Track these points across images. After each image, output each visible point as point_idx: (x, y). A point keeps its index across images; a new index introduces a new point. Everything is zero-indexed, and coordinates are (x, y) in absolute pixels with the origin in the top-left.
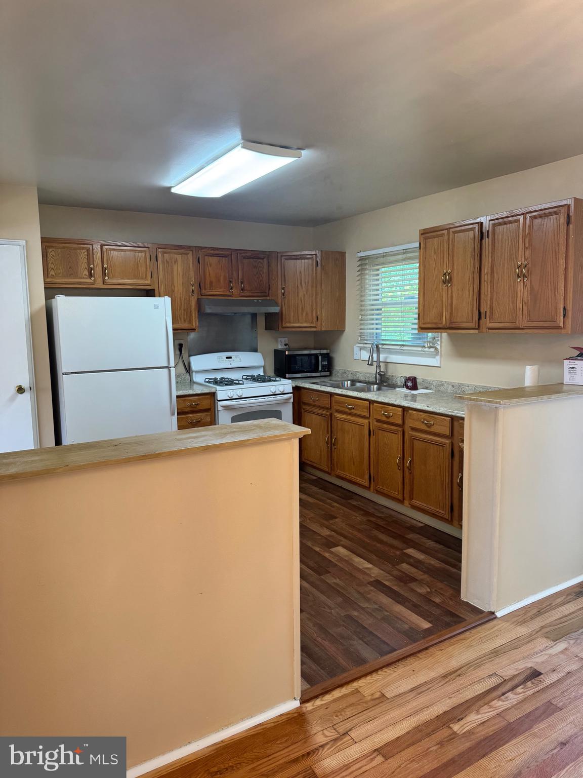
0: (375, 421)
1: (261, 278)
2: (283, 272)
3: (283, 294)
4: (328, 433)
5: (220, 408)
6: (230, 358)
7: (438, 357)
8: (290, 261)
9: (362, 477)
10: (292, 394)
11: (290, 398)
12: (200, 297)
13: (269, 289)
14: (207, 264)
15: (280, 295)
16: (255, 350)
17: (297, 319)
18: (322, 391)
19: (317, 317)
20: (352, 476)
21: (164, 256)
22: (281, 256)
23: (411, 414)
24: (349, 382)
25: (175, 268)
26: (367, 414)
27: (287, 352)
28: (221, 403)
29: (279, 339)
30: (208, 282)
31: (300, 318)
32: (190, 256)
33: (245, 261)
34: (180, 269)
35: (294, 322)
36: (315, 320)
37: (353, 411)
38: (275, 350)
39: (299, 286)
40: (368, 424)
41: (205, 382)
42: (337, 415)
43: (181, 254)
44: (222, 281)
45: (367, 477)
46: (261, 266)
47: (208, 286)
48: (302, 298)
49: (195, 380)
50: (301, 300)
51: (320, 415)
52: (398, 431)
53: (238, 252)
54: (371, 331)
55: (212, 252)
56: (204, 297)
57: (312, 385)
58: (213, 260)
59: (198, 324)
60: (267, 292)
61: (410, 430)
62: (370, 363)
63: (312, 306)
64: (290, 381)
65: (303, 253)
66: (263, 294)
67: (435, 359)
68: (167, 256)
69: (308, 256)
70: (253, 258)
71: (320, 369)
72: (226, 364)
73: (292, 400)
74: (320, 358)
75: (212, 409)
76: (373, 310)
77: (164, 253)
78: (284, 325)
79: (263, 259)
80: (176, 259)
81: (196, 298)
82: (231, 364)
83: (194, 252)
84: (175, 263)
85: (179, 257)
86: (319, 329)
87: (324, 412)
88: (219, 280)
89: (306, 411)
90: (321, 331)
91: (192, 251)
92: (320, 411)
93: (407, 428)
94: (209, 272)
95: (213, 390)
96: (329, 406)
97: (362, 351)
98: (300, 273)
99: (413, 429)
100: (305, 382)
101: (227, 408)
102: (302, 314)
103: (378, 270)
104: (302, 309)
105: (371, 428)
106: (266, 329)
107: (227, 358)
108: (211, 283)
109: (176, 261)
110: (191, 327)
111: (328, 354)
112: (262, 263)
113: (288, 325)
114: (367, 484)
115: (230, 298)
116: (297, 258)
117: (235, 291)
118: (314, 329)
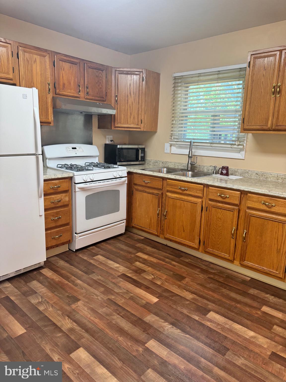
0: (208, 200)
1: (100, 86)
2: (116, 83)
3: (116, 101)
4: (159, 207)
5: (77, 190)
6: (75, 148)
7: (243, 153)
8: (122, 75)
9: (193, 240)
10: (126, 178)
11: (126, 181)
12: (55, 96)
13: (106, 96)
14: (61, 68)
15: (113, 101)
16: (91, 143)
17: (126, 121)
18: (154, 176)
19: (142, 121)
20: (182, 240)
21: (24, 54)
22: (116, 71)
23: (250, 197)
24: (165, 169)
25: (34, 67)
26: (200, 195)
27: (118, 146)
28: (78, 186)
29: (107, 136)
30: (61, 83)
31: (129, 120)
32: (47, 59)
33: (90, 70)
34: (38, 68)
35: (123, 124)
36: (140, 122)
37: (185, 192)
38: (105, 144)
39: (129, 96)
40: (201, 202)
41: (57, 167)
42: (169, 194)
43: (40, 55)
44: (72, 84)
45: (197, 241)
46: (101, 76)
47: (62, 87)
48: (131, 106)
49: (48, 165)
50: (130, 107)
51: (152, 194)
52: (234, 209)
53: (85, 62)
54: (180, 132)
55: (65, 58)
56: (57, 96)
57: (142, 171)
58: (66, 66)
59: (53, 118)
60: (105, 99)
61: (247, 209)
62: (190, 156)
63: (138, 111)
64: (125, 168)
65: (132, 70)
66: (102, 99)
67: (240, 154)
68: (27, 55)
69: (137, 73)
70: (95, 69)
71: (140, 159)
72: (73, 153)
73: (126, 182)
74: (140, 151)
75: (70, 191)
76: (182, 117)
77: (25, 51)
78: (116, 125)
79: (102, 71)
80: (36, 59)
81: (51, 97)
82: (76, 153)
83: (50, 55)
84: (34, 63)
85: (38, 58)
86: (142, 130)
87: (155, 192)
88: (70, 83)
89: (137, 190)
90: (144, 131)
91: (49, 54)
92: (151, 191)
93: (243, 207)
94: (62, 75)
95: (71, 175)
96: (161, 187)
97: (172, 147)
98: (130, 85)
99: (249, 208)
100: (135, 169)
101: (83, 189)
102: (130, 117)
103: (188, 87)
104: (131, 114)
105: (204, 206)
106: (99, 128)
107: (73, 148)
108: (64, 85)
109: (35, 61)
110: (47, 121)
111: (144, 148)
112: (102, 74)
113: (119, 125)
114: (196, 246)
115: (78, 99)
116: (128, 73)
117: (82, 94)
118: (139, 130)
